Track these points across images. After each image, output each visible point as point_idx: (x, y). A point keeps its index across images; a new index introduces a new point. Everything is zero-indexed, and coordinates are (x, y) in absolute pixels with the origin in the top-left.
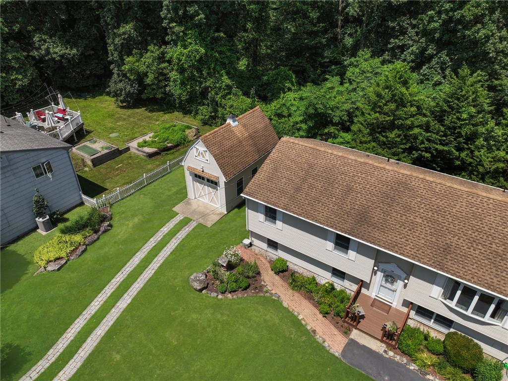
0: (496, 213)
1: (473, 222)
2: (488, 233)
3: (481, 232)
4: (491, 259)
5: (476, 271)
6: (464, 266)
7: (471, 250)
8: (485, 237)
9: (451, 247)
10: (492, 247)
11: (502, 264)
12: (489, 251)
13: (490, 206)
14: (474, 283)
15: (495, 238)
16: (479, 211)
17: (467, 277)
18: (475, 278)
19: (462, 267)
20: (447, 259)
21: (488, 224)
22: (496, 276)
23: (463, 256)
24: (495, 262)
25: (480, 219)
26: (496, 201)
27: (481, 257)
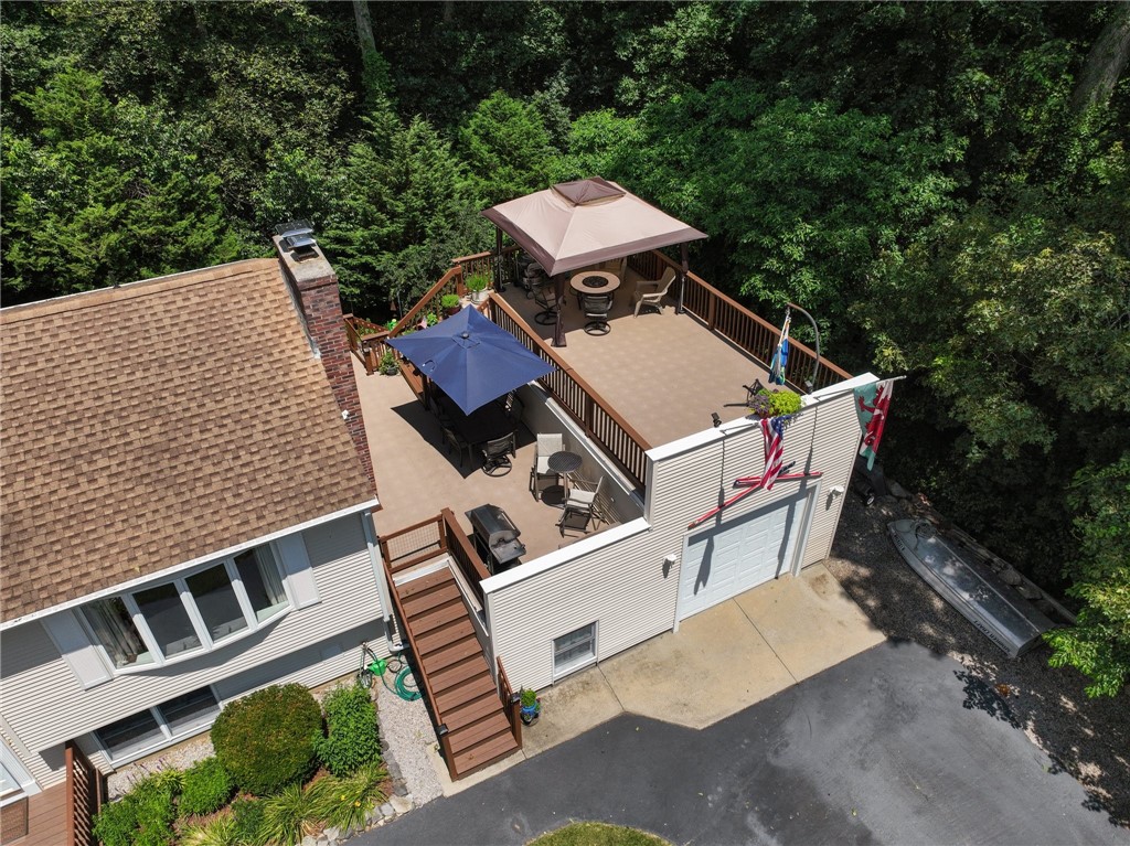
0: (90, 346)
1: (43, 406)
2: (102, 411)
3: (79, 420)
4: (148, 475)
5: (130, 533)
6: (90, 546)
7: (84, 487)
8: (99, 427)
9: (17, 519)
10: (131, 443)
11: (181, 468)
12: (130, 457)
13: (61, 338)
14: (145, 568)
15: (124, 414)
16: (40, 366)
17: (118, 569)
18: (139, 553)
19: (88, 553)
20: (27, 561)
21: (85, 388)
22: (186, 508)
23: (71, 517)
24: (162, 476)
25: (58, 387)
26: (69, 314)
27: (121, 487)
